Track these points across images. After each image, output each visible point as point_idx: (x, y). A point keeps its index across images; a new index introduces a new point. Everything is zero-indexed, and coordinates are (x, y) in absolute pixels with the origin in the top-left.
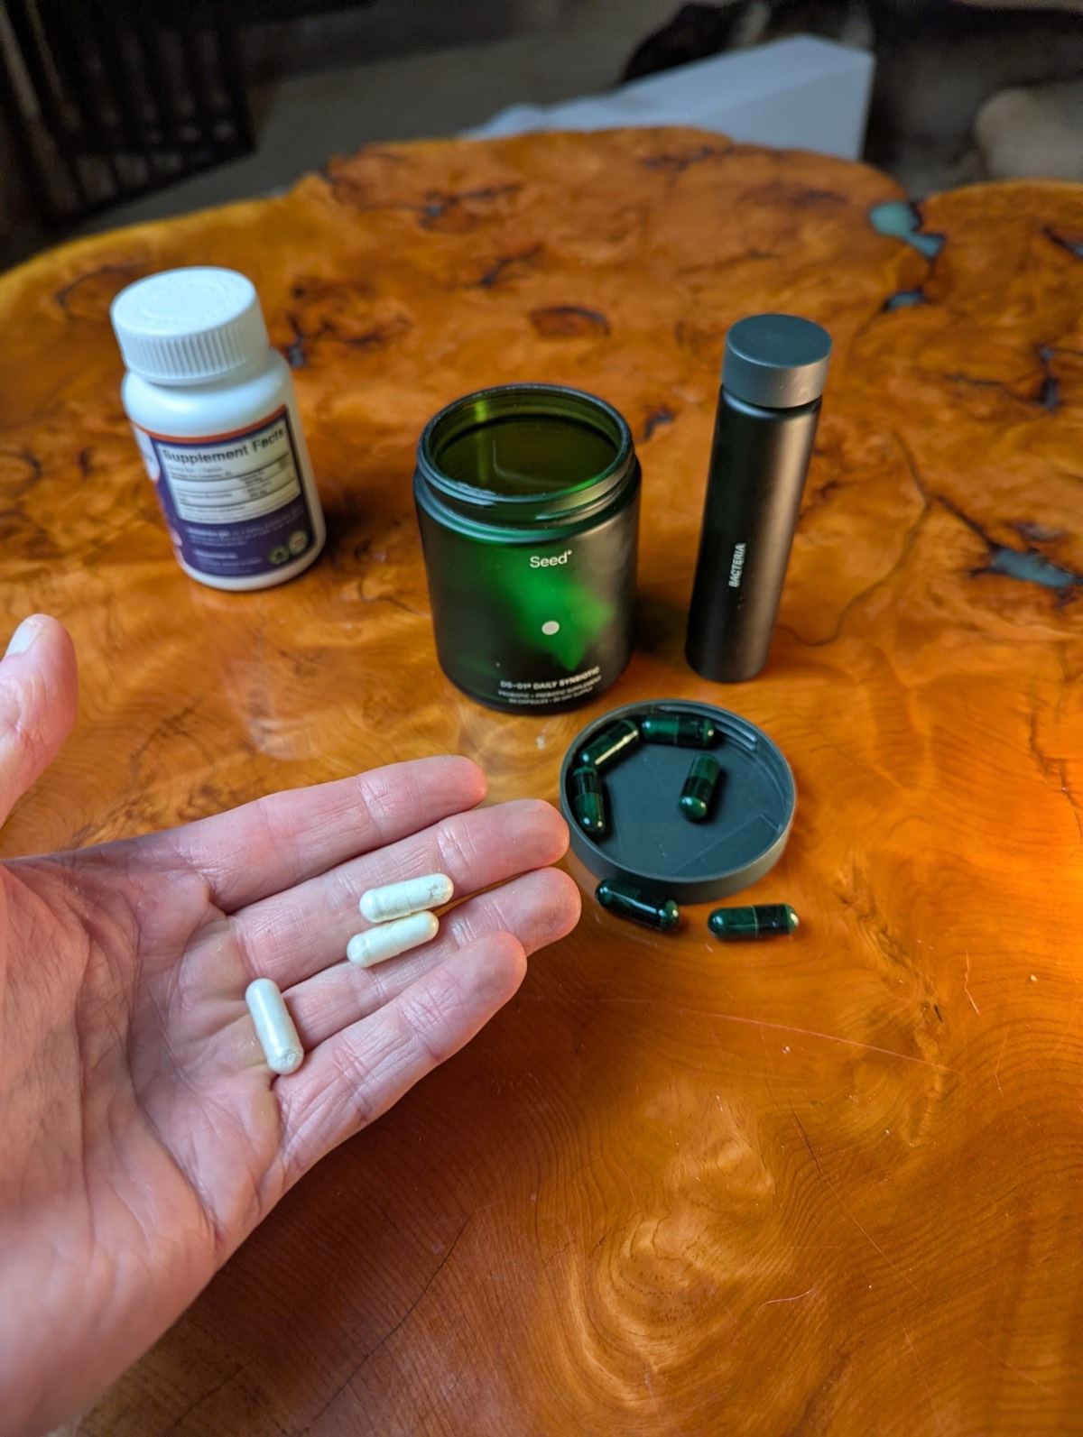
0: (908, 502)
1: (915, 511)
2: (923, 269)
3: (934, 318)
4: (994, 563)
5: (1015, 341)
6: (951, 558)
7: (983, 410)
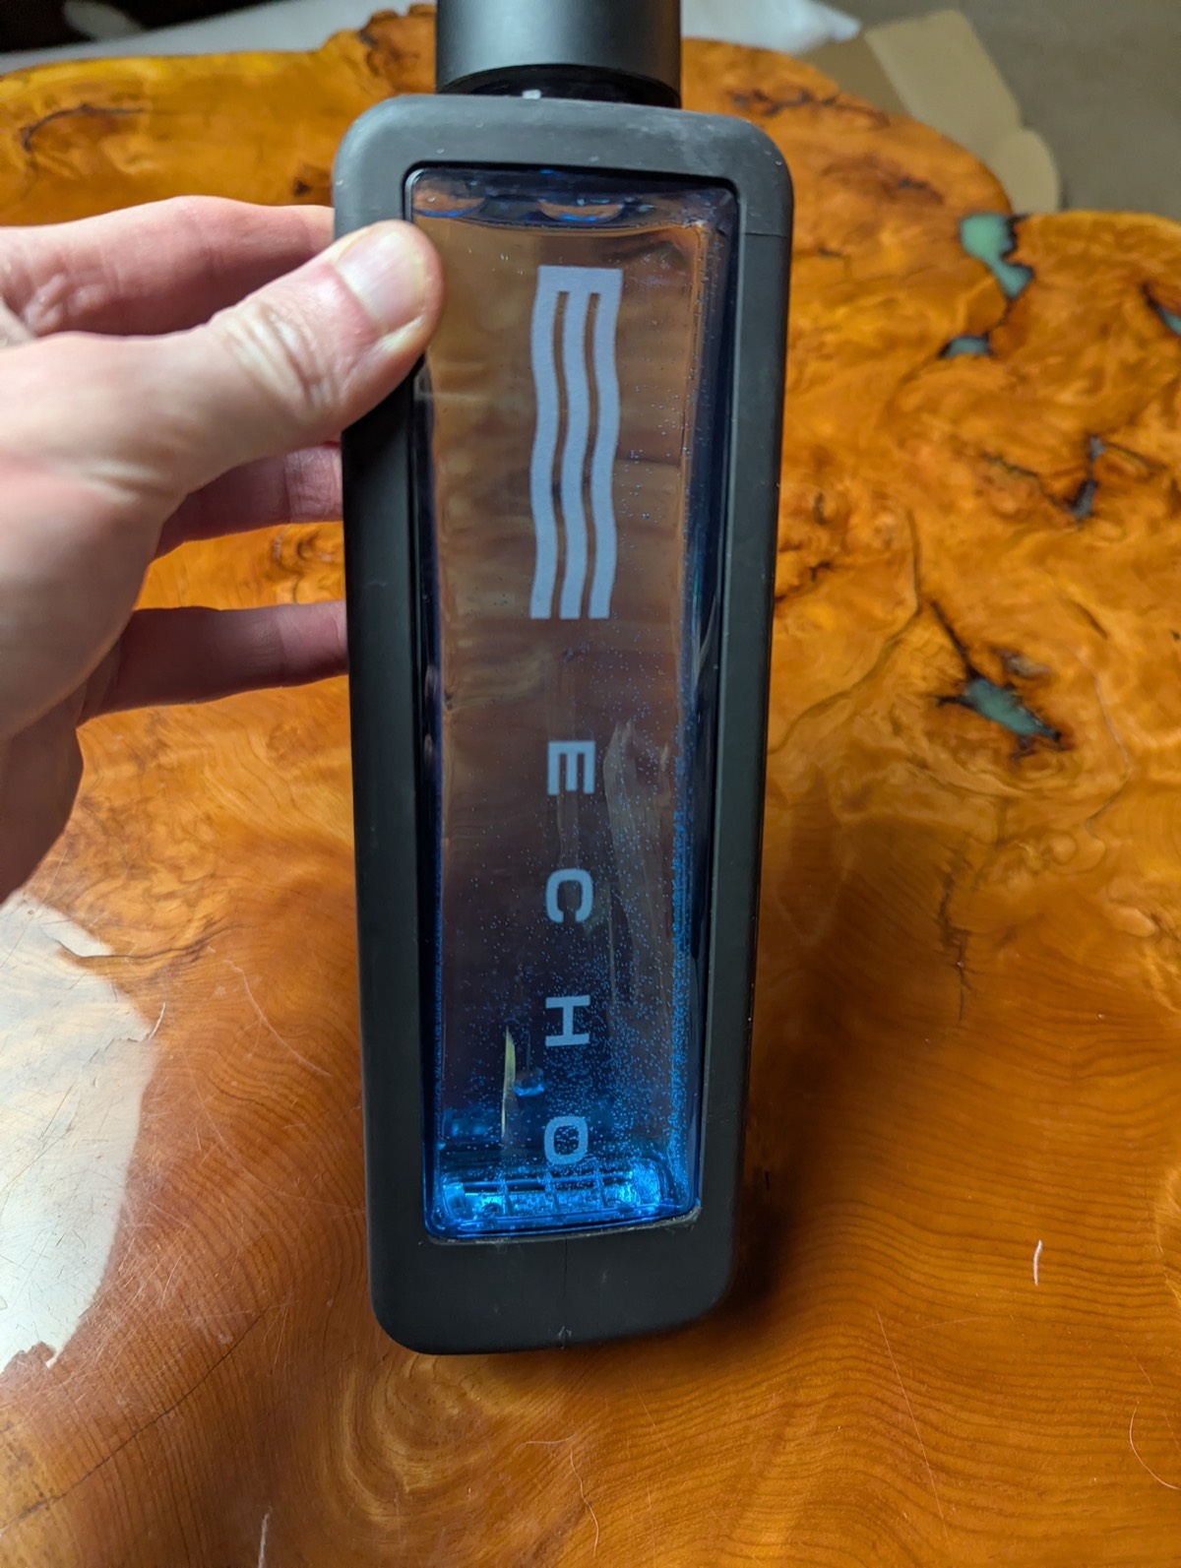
0: (900, 603)
1: (904, 615)
2: (998, 310)
3: (990, 377)
4: (967, 693)
5: (1069, 424)
6: (924, 678)
7: (1009, 505)
